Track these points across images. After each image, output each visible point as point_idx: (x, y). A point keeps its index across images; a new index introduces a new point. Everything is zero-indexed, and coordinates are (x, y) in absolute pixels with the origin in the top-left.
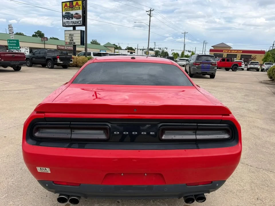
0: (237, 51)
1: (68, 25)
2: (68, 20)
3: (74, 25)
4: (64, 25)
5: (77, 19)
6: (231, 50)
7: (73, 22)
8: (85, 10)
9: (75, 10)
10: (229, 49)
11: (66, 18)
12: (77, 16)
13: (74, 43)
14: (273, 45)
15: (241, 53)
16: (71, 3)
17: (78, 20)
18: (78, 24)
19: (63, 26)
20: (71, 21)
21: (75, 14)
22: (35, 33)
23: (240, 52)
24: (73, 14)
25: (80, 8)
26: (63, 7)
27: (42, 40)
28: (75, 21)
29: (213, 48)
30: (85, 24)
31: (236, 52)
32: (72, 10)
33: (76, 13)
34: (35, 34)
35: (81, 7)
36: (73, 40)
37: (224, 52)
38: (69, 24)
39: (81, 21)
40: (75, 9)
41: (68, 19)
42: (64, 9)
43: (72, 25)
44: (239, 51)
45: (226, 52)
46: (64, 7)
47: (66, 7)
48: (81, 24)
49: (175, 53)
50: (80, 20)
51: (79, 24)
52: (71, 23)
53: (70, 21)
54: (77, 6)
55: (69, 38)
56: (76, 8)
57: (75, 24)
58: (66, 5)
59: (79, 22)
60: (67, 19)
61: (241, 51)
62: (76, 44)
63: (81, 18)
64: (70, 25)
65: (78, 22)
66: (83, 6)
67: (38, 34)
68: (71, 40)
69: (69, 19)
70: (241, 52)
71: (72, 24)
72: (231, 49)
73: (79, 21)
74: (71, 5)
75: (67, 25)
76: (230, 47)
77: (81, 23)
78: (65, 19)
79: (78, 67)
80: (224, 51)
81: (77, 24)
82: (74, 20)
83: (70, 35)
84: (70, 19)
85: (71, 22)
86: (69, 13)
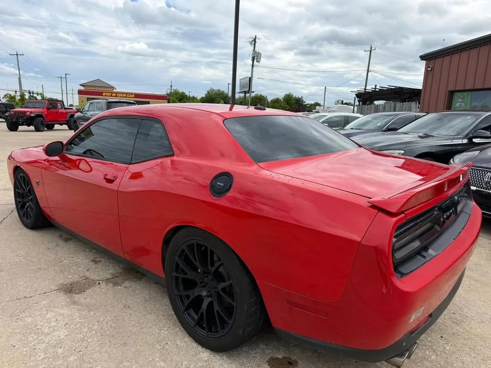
0: (127, 94)
6: (116, 93)
10: (111, 90)
14: (171, 86)
15: (133, 98)
23: (131, 96)
29: (82, 88)
31: (125, 95)
37: (105, 96)
44: (130, 94)
45: (108, 96)
49: (10, 95)
61: (132, 94)
70: (133, 96)
72: (114, 90)
76: (113, 88)
80: (104, 94)
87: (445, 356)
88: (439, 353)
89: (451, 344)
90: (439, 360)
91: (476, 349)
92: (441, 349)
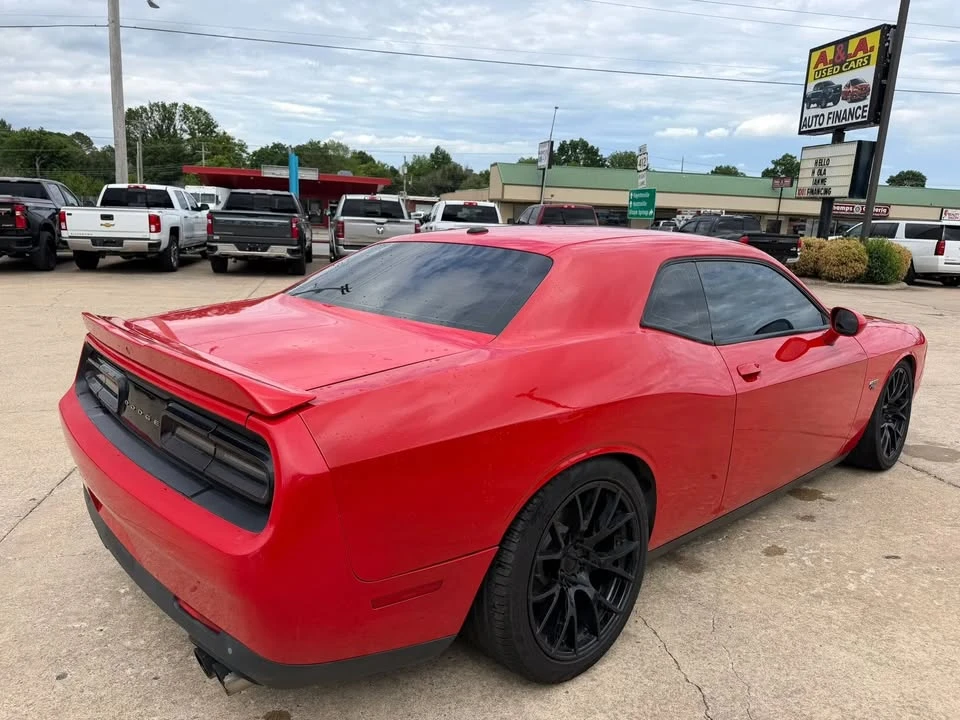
1: (818, 127)
2: (819, 111)
3: (838, 124)
4: (804, 129)
5: (852, 101)
7: (837, 116)
8: (888, 64)
9: (852, 68)
11: (815, 105)
12: (856, 91)
13: (827, 191)
16: (842, 45)
17: (856, 105)
18: (855, 121)
19: (800, 133)
20: (830, 113)
21: (848, 86)
22: (773, 162)
24: (840, 86)
25: (869, 60)
26: (812, 65)
27: (774, 187)
28: (845, 111)
30: (879, 117)
32: (841, 71)
33: (851, 81)
34: (772, 166)
35: (874, 55)
36: (823, 181)
38: (820, 125)
39: (867, 109)
40: (853, 65)
41: (822, 108)
42: (812, 71)
43: (830, 125)
46: (816, 67)
47: (821, 66)
48: (863, 117)
50: (861, 104)
51: (857, 118)
52: (829, 118)
53: (826, 111)
54: (861, 54)
55: (813, 172)
56: (855, 61)
57: (844, 122)
58: (823, 59)
59: (860, 112)
60: (817, 107)
62: (832, 195)
63: (869, 97)
64: (825, 125)
65: (852, 114)
66: (883, 51)
67: (784, 165)
68: (816, 182)
69: (825, 107)
71: (830, 121)
73: (859, 108)
74: (839, 52)
75: (813, 128)
77: (866, 114)
78: (812, 106)
79: (820, 278)
81: (850, 121)
82: (843, 105)
83: (819, 162)
84: (829, 104)
85: (831, 116)
86: (828, 84)
87: (119, 657)
88: (130, 654)
89: (130, 680)
90: (118, 645)
91: (94, 706)
92: (133, 661)
